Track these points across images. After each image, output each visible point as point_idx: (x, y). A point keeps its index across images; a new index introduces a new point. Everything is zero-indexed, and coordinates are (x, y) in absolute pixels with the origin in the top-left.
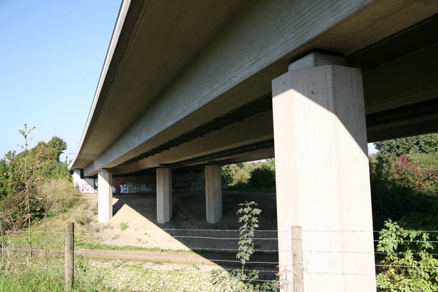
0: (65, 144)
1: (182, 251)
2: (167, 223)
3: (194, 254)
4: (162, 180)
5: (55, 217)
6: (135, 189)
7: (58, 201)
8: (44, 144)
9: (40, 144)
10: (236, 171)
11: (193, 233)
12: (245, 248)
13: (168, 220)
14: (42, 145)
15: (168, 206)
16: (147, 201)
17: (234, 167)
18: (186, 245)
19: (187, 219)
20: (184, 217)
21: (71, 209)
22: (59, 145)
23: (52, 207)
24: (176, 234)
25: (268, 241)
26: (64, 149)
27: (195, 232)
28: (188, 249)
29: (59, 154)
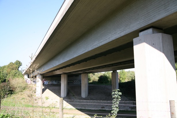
0: (21, 63)
1: (72, 109)
2: (65, 97)
3: (77, 110)
4: (63, 79)
5: (17, 94)
6: (50, 83)
7: (19, 87)
8: (12, 63)
9: (11, 63)
10: (92, 76)
11: (76, 102)
12: (115, 109)
13: (66, 96)
14: (12, 64)
15: (66, 90)
16: (57, 88)
17: (91, 75)
18: (73, 106)
19: (74, 96)
20: (72, 95)
21: (24, 91)
22: (19, 64)
23: (16, 89)
24: (69, 102)
25: (107, 105)
26: (21, 65)
27: (77, 101)
28: (74, 108)
29: (19, 67)
